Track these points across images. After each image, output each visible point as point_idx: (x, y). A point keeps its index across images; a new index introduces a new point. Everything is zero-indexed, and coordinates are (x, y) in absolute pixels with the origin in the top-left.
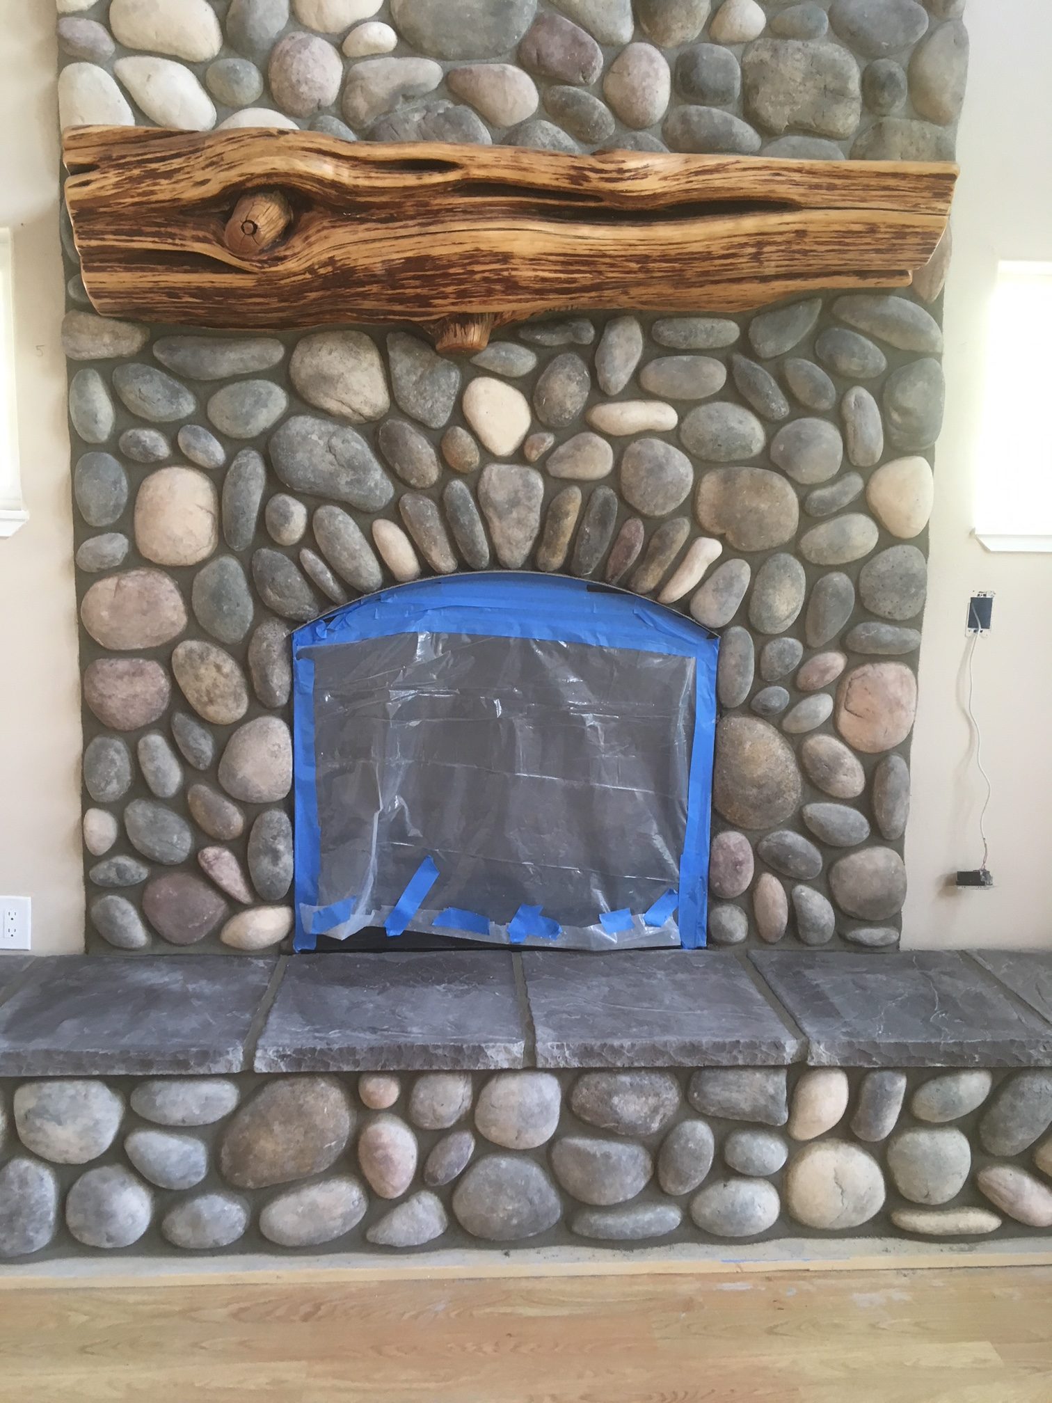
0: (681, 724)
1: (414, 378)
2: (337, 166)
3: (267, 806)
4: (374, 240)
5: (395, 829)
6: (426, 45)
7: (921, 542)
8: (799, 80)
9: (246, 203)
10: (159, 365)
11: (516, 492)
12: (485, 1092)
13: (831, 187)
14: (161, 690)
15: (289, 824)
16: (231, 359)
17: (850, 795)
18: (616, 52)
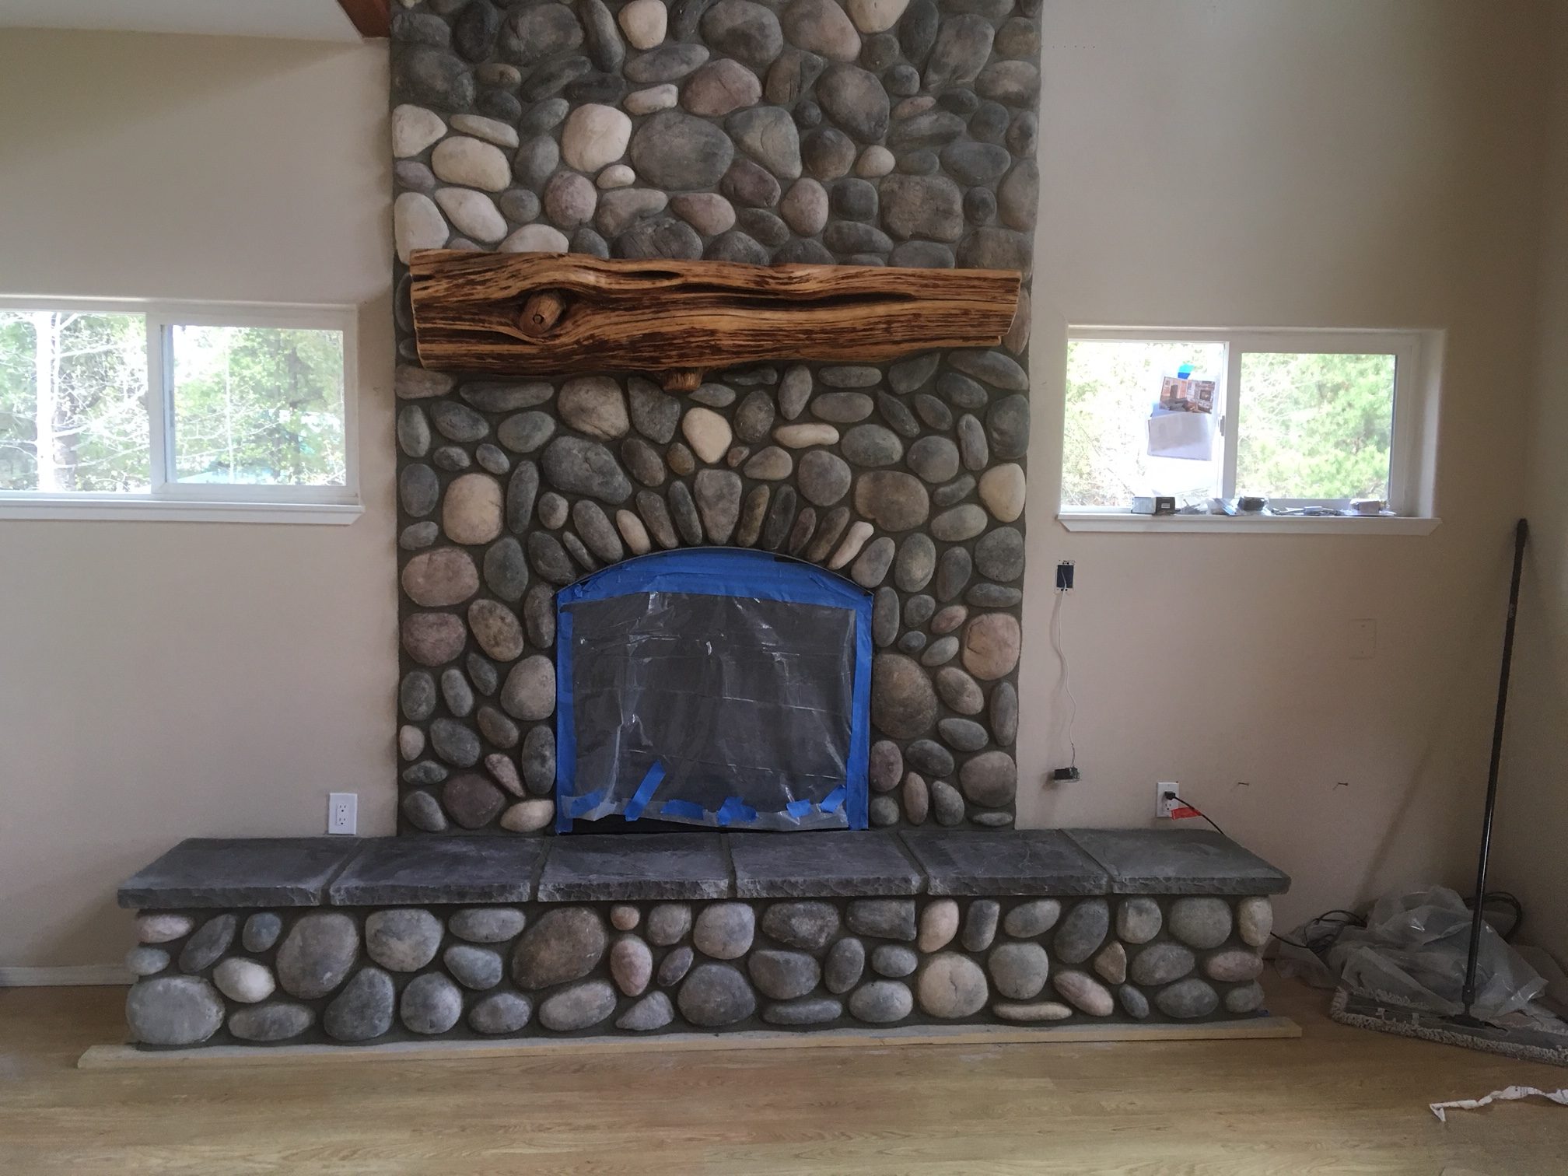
0: (845, 659)
1: (647, 409)
2: (597, 277)
3: (537, 722)
4: (621, 323)
5: (632, 740)
6: (656, 181)
7: (1020, 524)
8: (918, 204)
9: (534, 301)
10: (464, 402)
11: (721, 490)
12: (700, 917)
13: (936, 286)
14: (460, 636)
15: (552, 737)
16: (516, 398)
17: (973, 712)
18: (790, 185)
